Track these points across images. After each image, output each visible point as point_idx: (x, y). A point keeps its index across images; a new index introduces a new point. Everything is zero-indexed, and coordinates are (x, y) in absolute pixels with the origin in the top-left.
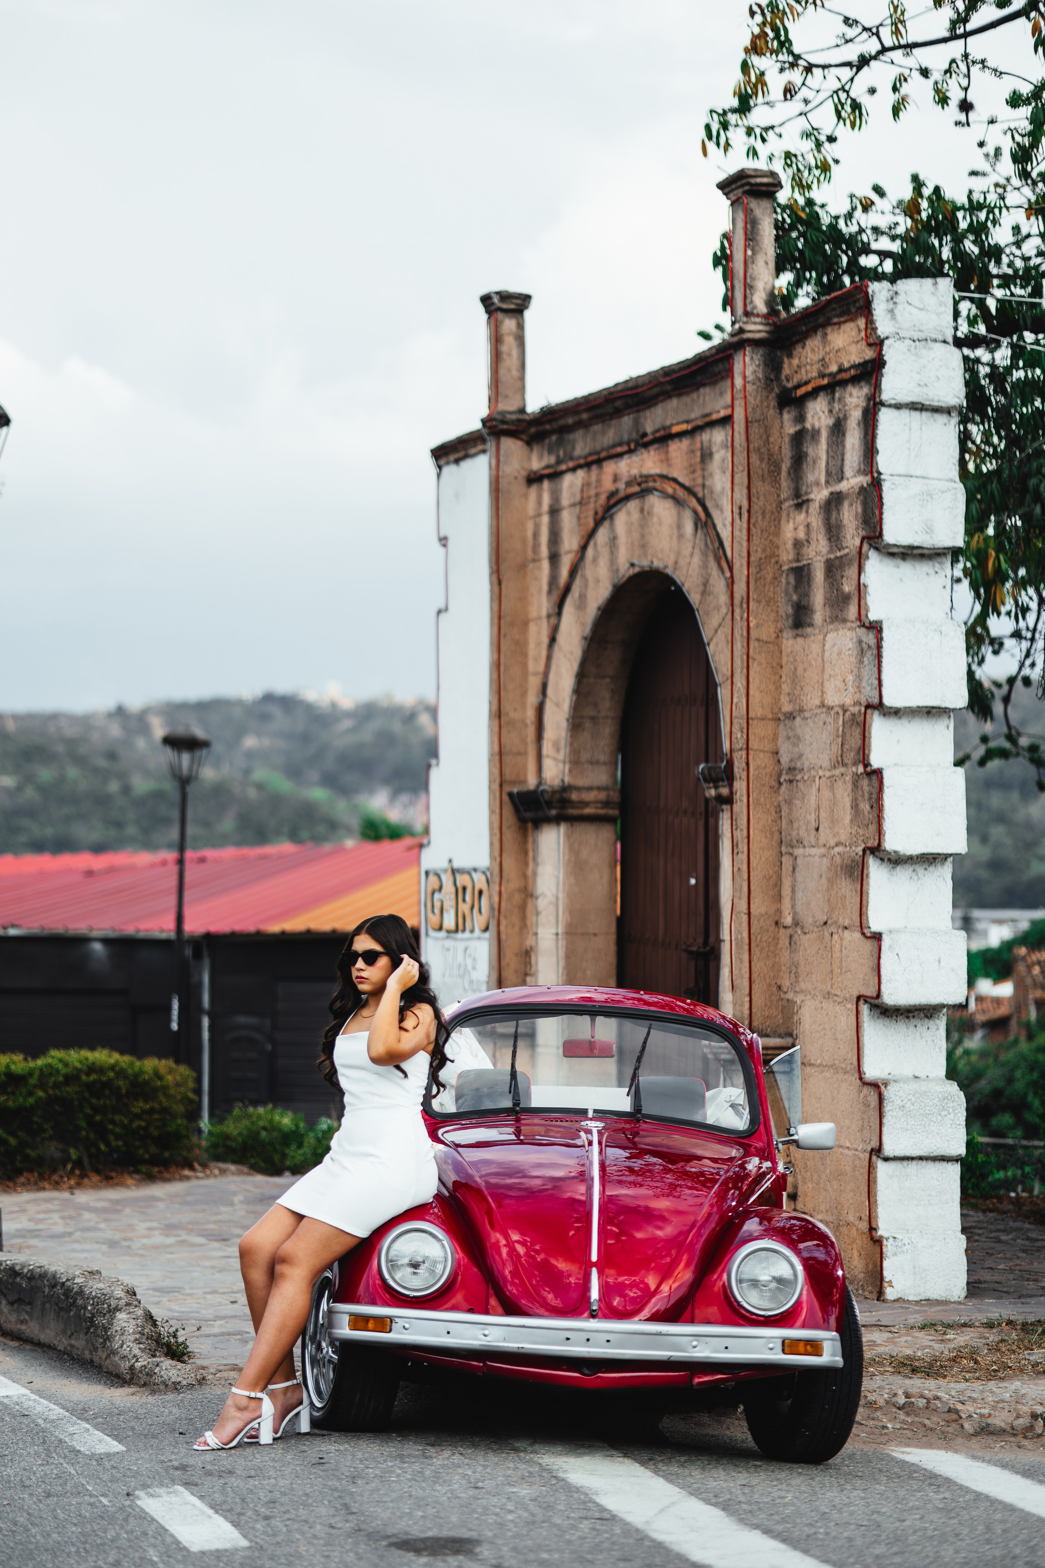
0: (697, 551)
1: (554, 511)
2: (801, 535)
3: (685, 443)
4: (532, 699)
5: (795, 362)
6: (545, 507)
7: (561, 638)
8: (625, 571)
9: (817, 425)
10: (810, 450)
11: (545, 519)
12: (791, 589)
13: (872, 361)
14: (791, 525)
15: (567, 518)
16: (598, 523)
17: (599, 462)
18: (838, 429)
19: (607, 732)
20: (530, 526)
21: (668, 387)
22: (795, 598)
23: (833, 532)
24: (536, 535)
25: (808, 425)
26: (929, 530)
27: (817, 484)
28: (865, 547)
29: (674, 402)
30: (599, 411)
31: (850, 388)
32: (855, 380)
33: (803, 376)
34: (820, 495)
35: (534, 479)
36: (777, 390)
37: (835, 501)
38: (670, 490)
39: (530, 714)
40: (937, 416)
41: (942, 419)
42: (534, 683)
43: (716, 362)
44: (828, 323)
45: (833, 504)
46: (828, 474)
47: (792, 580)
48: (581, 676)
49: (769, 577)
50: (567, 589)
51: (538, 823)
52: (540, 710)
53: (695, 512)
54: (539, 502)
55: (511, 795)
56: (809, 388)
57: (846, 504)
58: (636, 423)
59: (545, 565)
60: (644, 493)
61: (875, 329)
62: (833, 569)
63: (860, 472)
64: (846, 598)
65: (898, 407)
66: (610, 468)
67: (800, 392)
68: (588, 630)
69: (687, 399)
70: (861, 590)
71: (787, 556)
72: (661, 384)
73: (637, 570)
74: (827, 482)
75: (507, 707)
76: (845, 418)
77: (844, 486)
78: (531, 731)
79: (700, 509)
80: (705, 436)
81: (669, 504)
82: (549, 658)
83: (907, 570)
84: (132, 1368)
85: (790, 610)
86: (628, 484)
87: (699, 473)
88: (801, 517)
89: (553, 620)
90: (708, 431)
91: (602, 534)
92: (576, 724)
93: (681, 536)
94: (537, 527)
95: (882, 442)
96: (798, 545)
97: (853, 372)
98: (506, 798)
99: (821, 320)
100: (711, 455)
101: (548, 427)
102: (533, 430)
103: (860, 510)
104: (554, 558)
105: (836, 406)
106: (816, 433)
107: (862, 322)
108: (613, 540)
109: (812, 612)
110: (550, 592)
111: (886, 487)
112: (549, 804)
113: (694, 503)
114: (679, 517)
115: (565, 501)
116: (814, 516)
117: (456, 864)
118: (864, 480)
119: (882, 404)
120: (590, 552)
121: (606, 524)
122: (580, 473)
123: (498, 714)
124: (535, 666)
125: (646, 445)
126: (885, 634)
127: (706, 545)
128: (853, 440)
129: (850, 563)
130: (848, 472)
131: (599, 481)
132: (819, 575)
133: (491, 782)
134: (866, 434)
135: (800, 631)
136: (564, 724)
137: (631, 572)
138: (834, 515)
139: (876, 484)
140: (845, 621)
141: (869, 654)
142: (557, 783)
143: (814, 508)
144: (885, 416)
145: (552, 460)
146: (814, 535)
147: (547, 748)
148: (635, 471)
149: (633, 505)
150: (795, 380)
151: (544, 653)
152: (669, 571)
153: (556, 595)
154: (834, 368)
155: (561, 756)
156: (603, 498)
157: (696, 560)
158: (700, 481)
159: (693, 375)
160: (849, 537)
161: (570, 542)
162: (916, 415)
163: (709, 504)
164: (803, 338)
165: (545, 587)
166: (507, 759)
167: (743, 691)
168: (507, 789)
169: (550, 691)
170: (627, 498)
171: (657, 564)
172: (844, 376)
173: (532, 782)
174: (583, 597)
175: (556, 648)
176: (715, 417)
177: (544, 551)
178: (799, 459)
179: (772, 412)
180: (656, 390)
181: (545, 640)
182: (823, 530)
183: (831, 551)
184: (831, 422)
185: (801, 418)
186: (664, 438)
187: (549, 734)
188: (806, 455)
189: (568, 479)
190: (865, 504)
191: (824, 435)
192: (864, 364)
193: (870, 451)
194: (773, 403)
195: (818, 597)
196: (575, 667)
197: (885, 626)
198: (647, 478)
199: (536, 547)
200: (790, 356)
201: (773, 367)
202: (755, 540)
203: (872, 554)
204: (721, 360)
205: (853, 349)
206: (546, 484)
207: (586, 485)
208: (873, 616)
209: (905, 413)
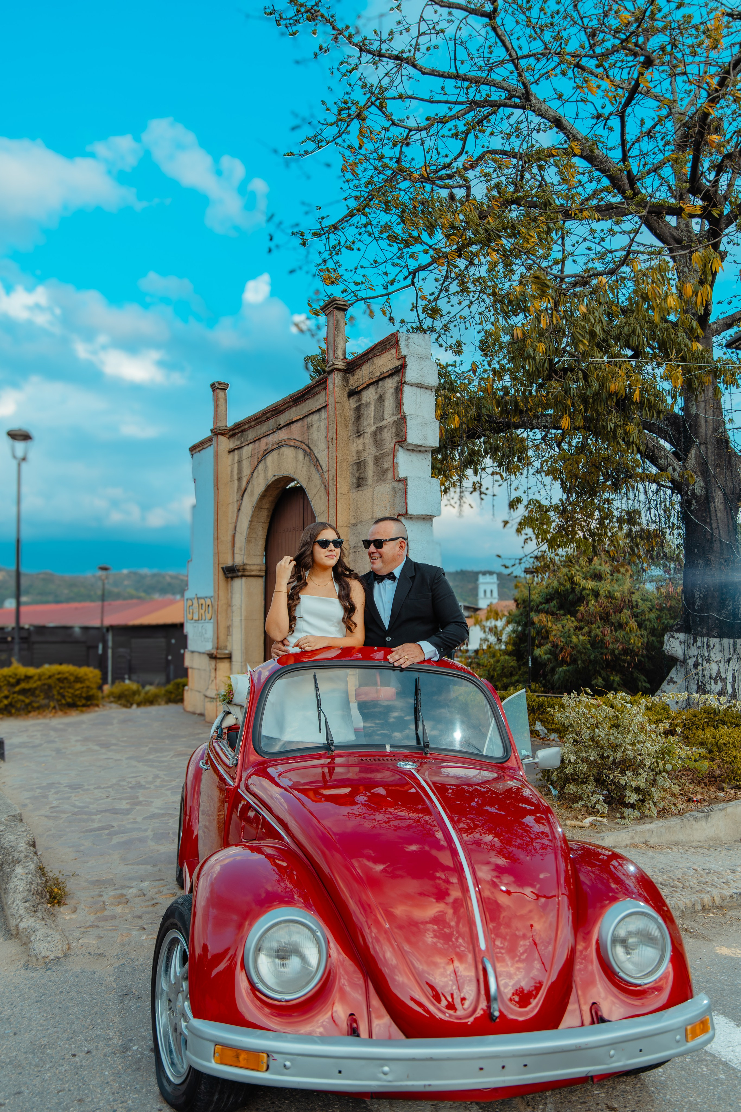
0: (305, 466)
1: (240, 462)
2: (360, 448)
3: (299, 424)
4: (230, 533)
5: (356, 377)
6: (236, 461)
7: (242, 508)
8: (271, 479)
9: (368, 401)
10: (364, 411)
11: (236, 465)
12: (355, 471)
13: (401, 365)
14: (355, 445)
15: (245, 464)
16: (259, 463)
17: (259, 439)
18: (381, 399)
19: (261, 543)
20: (229, 469)
21: (291, 404)
22: (357, 475)
23: (378, 443)
24: (232, 472)
25: (363, 402)
26: (425, 439)
27: (369, 425)
28: (397, 446)
29: (294, 409)
30: (259, 420)
31: (387, 380)
32: (391, 375)
33: (361, 382)
34: (370, 429)
35: (231, 451)
36: (347, 391)
37: (380, 430)
38: (292, 444)
39: (229, 538)
40: (427, 391)
41: (428, 392)
42: (232, 526)
43: (315, 387)
44: (375, 356)
45: (378, 432)
46: (375, 419)
47: (355, 468)
48: (251, 522)
49: (345, 467)
50: (245, 490)
51: (232, 578)
52: (234, 536)
53: (305, 450)
54: (233, 460)
55: (222, 568)
56: (365, 385)
57: (386, 430)
58: (276, 421)
59: (236, 482)
60: (279, 447)
61: (400, 352)
62: (377, 460)
63: (393, 415)
64: (386, 471)
65: (412, 385)
66: (264, 441)
67: (359, 389)
68: (254, 503)
69: (299, 407)
70: (394, 465)
71: (352, 458)
72: (289, 402)
73: (276, 477)
74: (375, 423)
75: (220, 535)
76: (384, 394)
77: (384, 423)
78: (230, 545)
79: (307, 448)
80: (309, 419)
81: (292, 449)
82: (237, 517)
83: (414, 457)
84: (17, 926)
85: (354, 480)
86: (273, 445)
87: (306, 434)
88: (360, 441)
89: (239, 502)
90: (311, 416)
91: (261, 466)
92: (249, 540)
93: (297, 461)
94: (232, 469)
95: (405, 400)
96: (358, 452)
97: (390, 372)
98: (220, 569)
99: (371, 355)
100: (312, 426)
101: (237, 431)
102: (231, 433)
103: (394, 431)
104: (240, 479)
105: (380, 390)
106: (368, 405)
107: (393, 351)
108: (266, 468)
109: (367, 479)
110: (238, 491)
111: (408, 418)
112: (238, 570)
113: (304, 446)
114: (296, 453)
115: (244, 457)
116: (368, 439)
117: (199, 596)
118: (396, 418)
119: (405, 383)
120: (255, 474)
121: (263, 462)
122: (251, 445)
123: (217, 538)
124: (231, 519)
125: (280, 429)
126: (409, 482)
127: (310, 462)
128: (389, 403)
129: (388, 455)
130: (387, 415)
131: (259, 447)
132: (370, 463)
133: (214, 563)
134: (397, 397)
135: (360, 488)
136: (244, 540)
137: (274, 479)
138: (379, 436)
139: (403, 418)
140: (385, 480)
141: (400, 492)
142: (241, 563)
143: (367, 436)
144: (407, 389)
145: (239, 443)
146: (367, 447)
147: (237, 550)
148: (276, 440)
149: (275, 453)
150: (356, 385)
151: (235, 515)
152: (292, 476)
153: (241, 493)
154: (378, 374)
155: (243, 553)
156: (261, 453)
157: (305, 469)
158: (307, 437)
159: (304, 395)
160: (387, 444)
161: (246, 472)
162: (418, 389)
163: (311, 446)
164: (361, 365)
165: (236, 490)
166: (220, 555)
167: (334, 515)
168: (221, 566)
169: (237, 529)
170: (272, 450)
171: (286, 474)
172: (385, 375)
173: (230, 563)
174: (252, 492)
175: (240, 512)
176: (314, 410)
177: (236, 477)
178: (358, 417)
179: (345, 399)
180: (286, 406)
181: (236, 510)
182: (373, 444)
183: (377, 452)
184: (376, 397)
185: (360, 400)
186: (288, 425)
187: (237, 545)
188: (363, 414)
189: (245, 449)
190: (397, 428)
191: (373, 404)
192: (396, 368)
193: (399, 404)
194: (346, 396)
195: (370, 471)
196: (249, 518)
197: (408, 479)
198: (281, 441)
199: (232, 476)
200: (353, 375)
201: (346, 381)
202: (339, 452)
203: (400, 449)
204: (318, 386)
205: (389, 363)
206: (236, 451)
207: (254, 449)
208: (401, 476)
209: (414, 389)
